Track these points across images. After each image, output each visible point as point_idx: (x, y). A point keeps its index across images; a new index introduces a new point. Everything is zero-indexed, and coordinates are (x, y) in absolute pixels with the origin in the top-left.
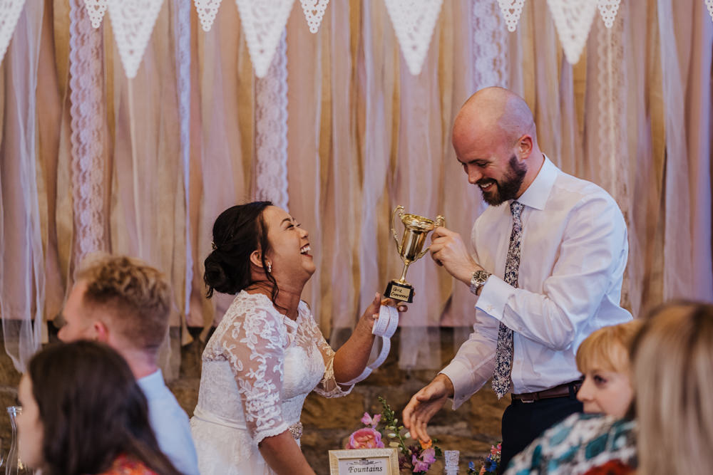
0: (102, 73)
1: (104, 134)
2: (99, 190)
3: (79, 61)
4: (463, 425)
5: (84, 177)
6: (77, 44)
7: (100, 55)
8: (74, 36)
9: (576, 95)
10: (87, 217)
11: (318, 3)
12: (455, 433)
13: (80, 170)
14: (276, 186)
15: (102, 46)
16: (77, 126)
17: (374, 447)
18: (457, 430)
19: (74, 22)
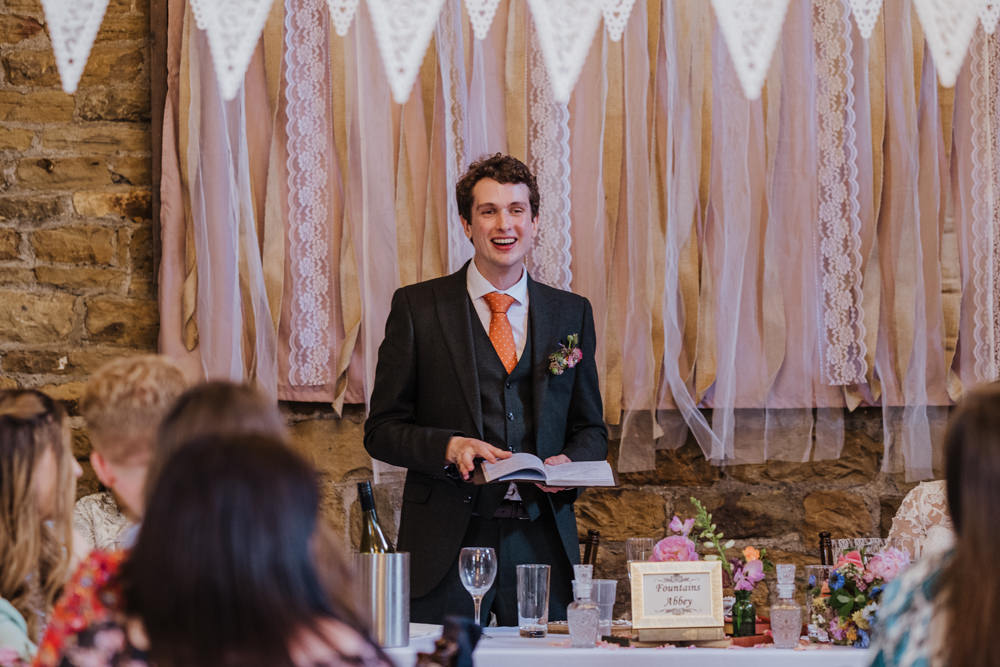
0: (327, 79)
1: (330, 159)
2: (324, 230)
3: (297, 63)
4: (795, 536)
5: (303, 214)
6: (293, 42)
7: (324, 56)
8: (290, 30)
9: (942, 106)
10: (307, 266)
11: (621, 3)
12: (784, 547)
13: (298, 205)
14: (555, 225)
15: (326, 44)
16: (295, 148)
17: (686, 559)
18: (787, 543)
19: (290, 13)
